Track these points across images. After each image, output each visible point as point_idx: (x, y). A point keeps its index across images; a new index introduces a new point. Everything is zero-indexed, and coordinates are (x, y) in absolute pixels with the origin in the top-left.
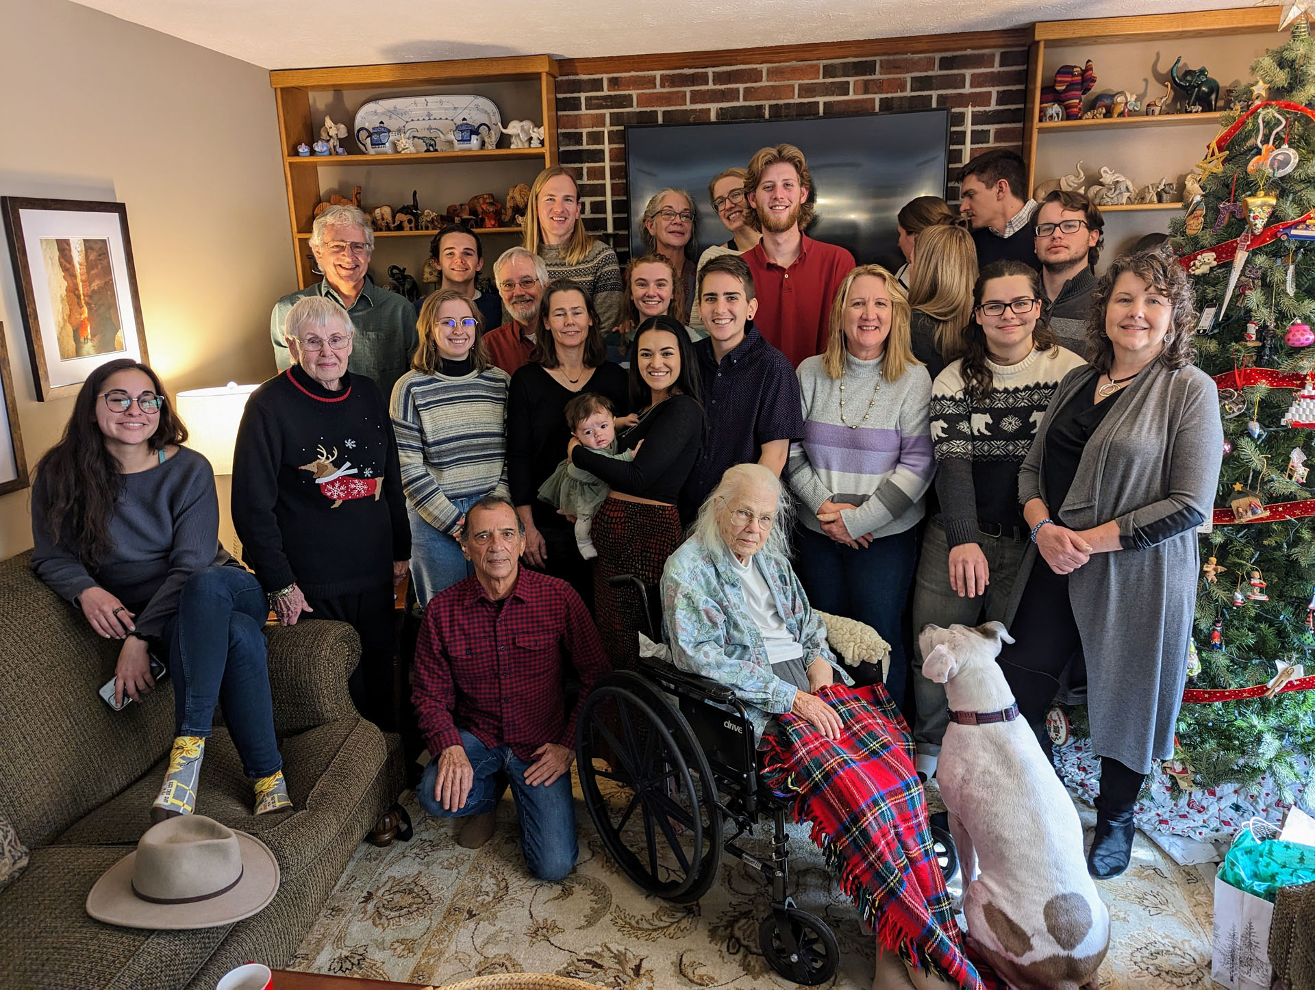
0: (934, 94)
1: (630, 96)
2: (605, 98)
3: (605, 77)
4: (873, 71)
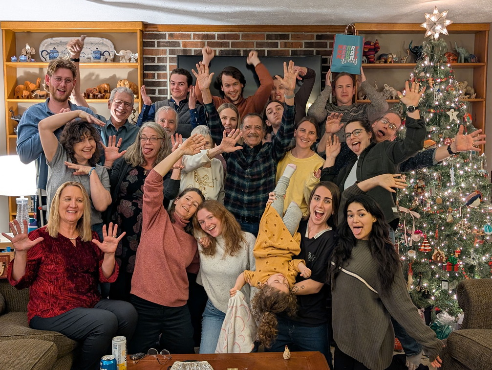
0: (315, 50)
1: (179, 42)
2: (166, 42)
3: (167, 33)
4: (288, 38)
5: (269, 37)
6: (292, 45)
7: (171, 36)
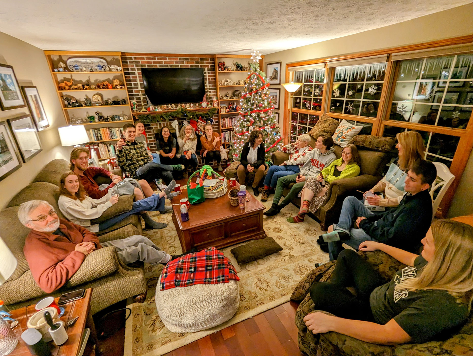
0: (200, 65)
1: (139, 61)
2: (133, 61)
3: (133, 57)
4: (188, 60)
5: (180, 59)
6: (190, 63)
7: (135, 58)
